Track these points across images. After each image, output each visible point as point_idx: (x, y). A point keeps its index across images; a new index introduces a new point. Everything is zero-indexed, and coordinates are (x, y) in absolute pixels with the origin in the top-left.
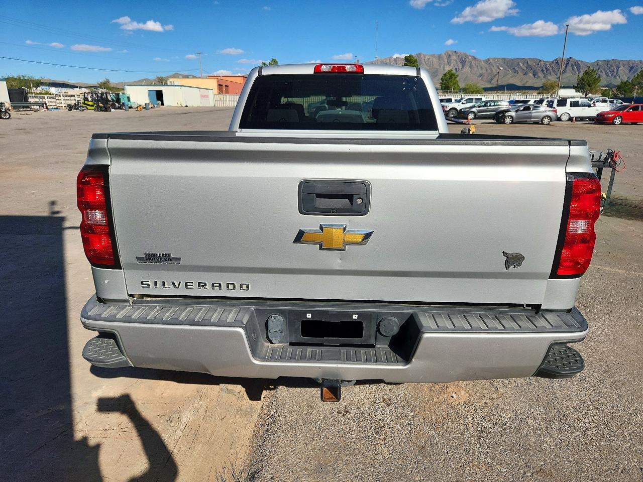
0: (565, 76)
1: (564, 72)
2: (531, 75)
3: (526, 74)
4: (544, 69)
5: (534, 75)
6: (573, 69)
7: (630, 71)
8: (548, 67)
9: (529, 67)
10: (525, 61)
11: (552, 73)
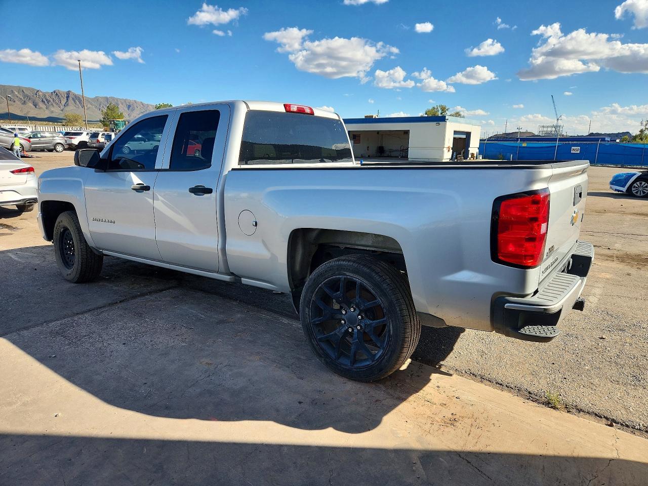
0: (67, 109)
1: (66, 105)
2: (31, 105)
3: (24, 103)
4: (44, 100)
5: (35, 106)
6: (75, 101)
7: (128, 109)
8: (49, 98)
9: (26, 96)
10: (21, 90)
11: (54, 105)
